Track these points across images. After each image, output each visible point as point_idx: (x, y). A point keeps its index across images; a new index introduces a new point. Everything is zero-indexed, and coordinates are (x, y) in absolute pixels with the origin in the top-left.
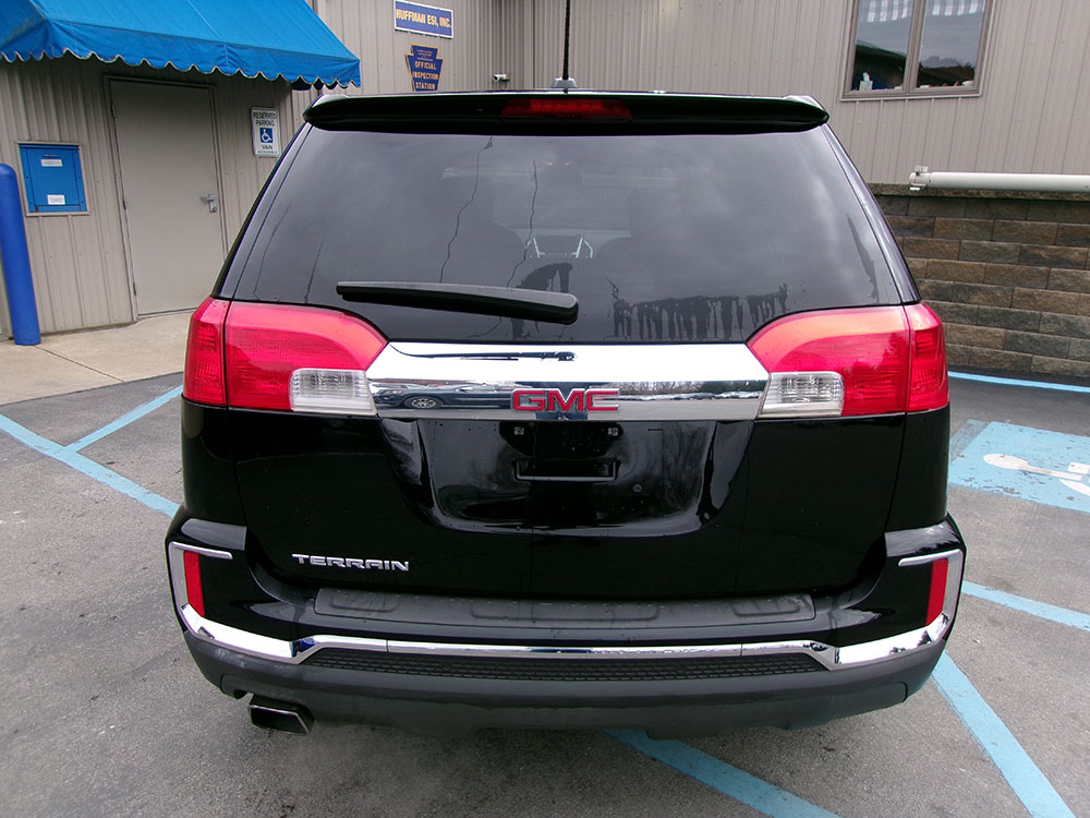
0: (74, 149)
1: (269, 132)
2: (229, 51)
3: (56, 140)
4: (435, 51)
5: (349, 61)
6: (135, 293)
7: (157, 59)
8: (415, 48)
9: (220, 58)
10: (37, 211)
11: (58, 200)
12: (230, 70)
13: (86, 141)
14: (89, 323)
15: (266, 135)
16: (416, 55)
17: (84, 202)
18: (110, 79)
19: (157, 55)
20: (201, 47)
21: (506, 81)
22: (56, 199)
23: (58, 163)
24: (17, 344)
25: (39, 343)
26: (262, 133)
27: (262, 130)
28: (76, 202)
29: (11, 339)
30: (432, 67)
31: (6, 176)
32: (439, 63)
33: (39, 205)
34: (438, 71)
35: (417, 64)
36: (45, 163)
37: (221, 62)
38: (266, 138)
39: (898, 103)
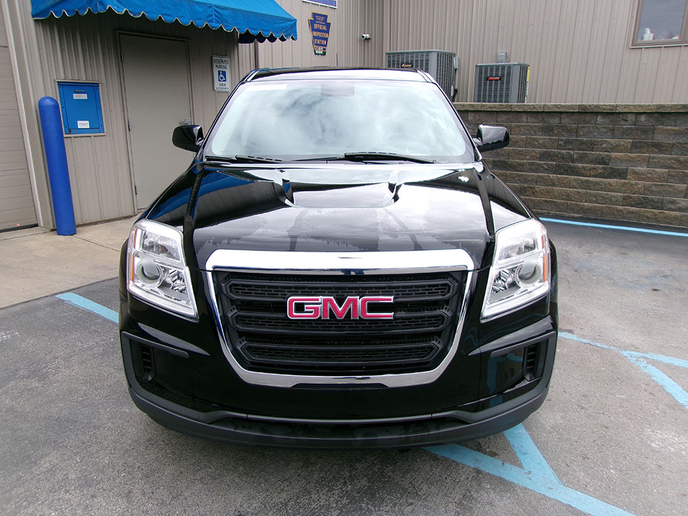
0: (95, 86)
1: (224, 73)
2: (215, 11)
3: (83, 80)
4: (326, 17)
5: (290, 20)
6: (136, 194)
7: (169, 15)
8: (314, 15)
9: (210, 16)
10: (70, 133)
11: (84, 124)
12: (215, 25)
13: (104, 81)
14: (107, 216)
15: (221, 76)
16: (315, 18)
17: (102, 126)
18: (120, 33)
19: (169, 13)
20: (197, 7)
21: (369, 39)
22: (83, 124)
23: (84, 96)
24: (58, 234)
25: (75, 234)
26: (219, 74)
27: (219, 72)
28: (97, 127)
29: (52, 230)
30: (325, 28)
31: (52, 106)
32: (328, 25)
33: (72, 129)
34: (328, 32)
35: (316, 26)
36: (76, 96)
37: (210, 19)
38: (222, 78)
39: (676, 48)
